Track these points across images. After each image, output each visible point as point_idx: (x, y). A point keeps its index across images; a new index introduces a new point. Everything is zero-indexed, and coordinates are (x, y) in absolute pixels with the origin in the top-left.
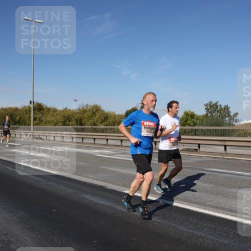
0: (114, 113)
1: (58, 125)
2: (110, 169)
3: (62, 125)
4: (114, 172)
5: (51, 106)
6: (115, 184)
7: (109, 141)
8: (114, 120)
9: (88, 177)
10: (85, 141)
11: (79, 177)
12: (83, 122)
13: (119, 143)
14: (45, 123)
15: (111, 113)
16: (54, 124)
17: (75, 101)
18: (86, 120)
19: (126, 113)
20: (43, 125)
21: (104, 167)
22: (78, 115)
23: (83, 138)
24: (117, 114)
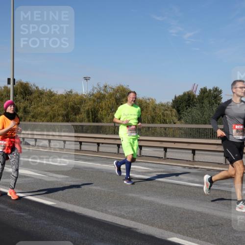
0: (153, 101)
1: (55, 121)
2: (145, 198)
3: (63, 121)
4: (151, 203)
5: (44, 89)
6: (152, 225)
7: (143, 149)
8: (153, 114)
9: (106, 212)
10: (102, 148)
11: (90, 210)
12: (99, 116)
13: (161, 153)
14: (33, 117)
15: (148, 101)
16: (48, 118)
17: (86, 79)
18: (104, 112)
19: (173, 101)
20: (30, 121)
21: (134, 195)
22: (91, 103)
23: (98, 144)
24: (157, 102)
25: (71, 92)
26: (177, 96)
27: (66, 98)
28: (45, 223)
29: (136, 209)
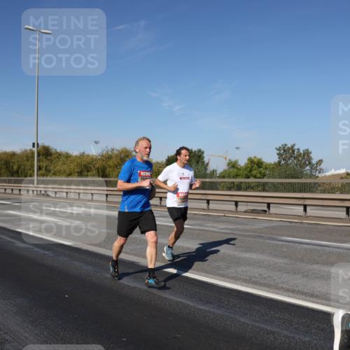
3: (78, 176)
5: (63, 151)
10: (110, 199)
12: (107, 172)
13: (157, 202)
18: (111, 169)
19: (167, 161)
20: (51, 176)
22: (100, 162)
23: (107, 195)
25: (84, 153)
26: (170, 155)
27: (80, 158)
28: (65, 259)
29: (138, 247)
